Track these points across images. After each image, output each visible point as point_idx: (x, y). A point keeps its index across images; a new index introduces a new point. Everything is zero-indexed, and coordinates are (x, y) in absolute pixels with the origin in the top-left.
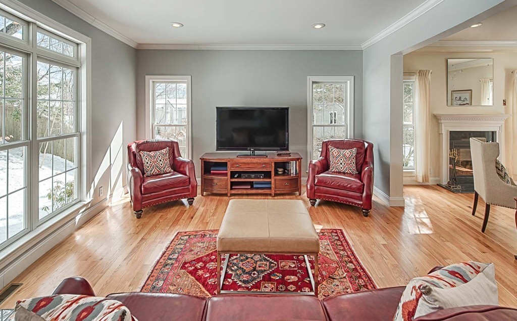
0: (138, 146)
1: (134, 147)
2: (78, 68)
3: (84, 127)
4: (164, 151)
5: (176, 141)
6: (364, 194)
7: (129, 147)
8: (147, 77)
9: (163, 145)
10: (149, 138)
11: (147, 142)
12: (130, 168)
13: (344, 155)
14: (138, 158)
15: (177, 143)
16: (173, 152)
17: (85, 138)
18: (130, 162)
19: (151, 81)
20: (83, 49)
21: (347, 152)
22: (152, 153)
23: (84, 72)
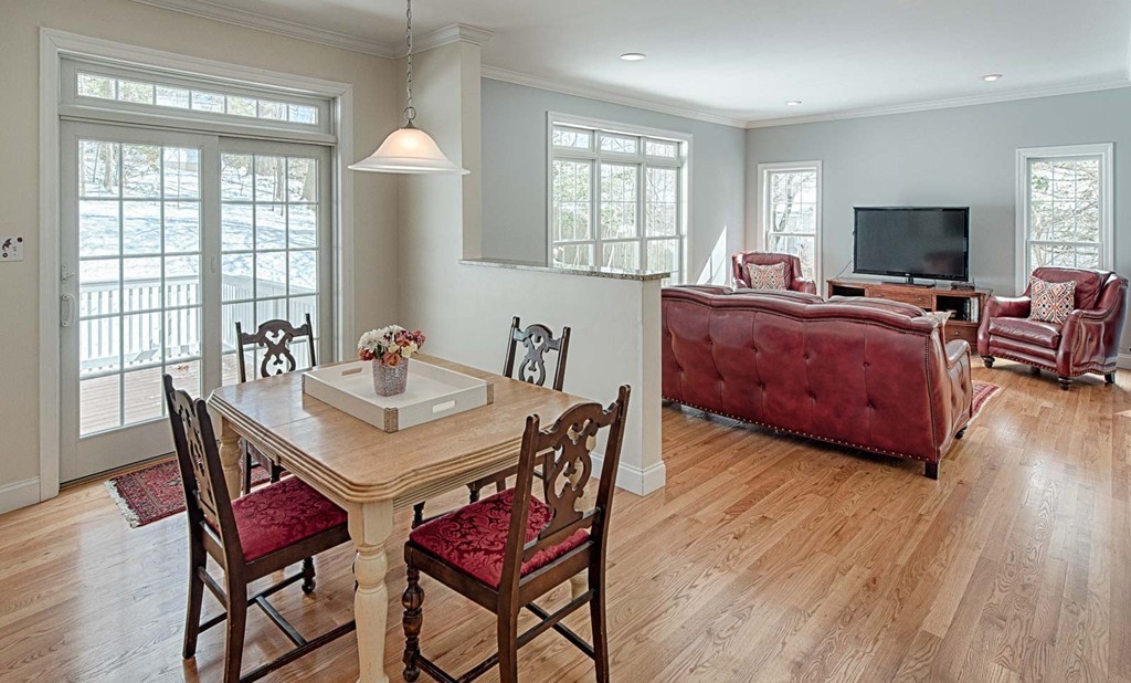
0: (745, 256)
1: (740, 260)
2: (679, 168)
3: (684, 230)
4: (777, 266)
5: (797, 256)
6: (1061, 353)
7: (734, 259)
8: (760, 166)
9: (777, 259)
10: (761, 249)
11: (756, 254)
12: (734, 280)
13: (1051, 292)
14: (745, 272)
15: (798, 259)
16: (792, 269)
17: (685, 241)
18: (735, 275)
19: (765, 172)
20: (685, 148)
21: (1057, 287)
22: (762, 267)
23: (685, 171)
